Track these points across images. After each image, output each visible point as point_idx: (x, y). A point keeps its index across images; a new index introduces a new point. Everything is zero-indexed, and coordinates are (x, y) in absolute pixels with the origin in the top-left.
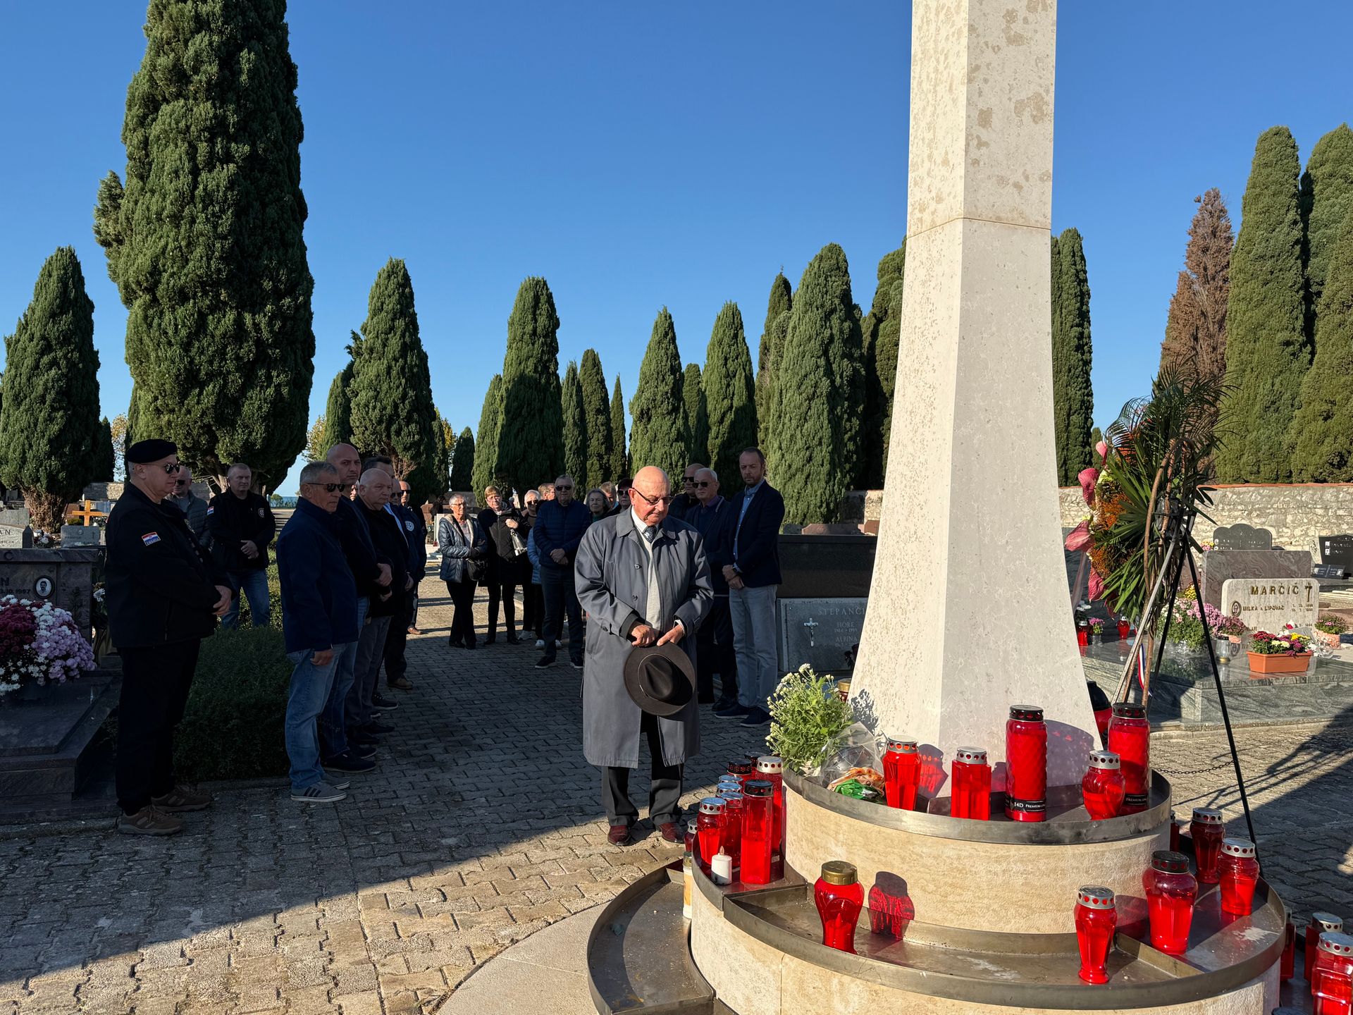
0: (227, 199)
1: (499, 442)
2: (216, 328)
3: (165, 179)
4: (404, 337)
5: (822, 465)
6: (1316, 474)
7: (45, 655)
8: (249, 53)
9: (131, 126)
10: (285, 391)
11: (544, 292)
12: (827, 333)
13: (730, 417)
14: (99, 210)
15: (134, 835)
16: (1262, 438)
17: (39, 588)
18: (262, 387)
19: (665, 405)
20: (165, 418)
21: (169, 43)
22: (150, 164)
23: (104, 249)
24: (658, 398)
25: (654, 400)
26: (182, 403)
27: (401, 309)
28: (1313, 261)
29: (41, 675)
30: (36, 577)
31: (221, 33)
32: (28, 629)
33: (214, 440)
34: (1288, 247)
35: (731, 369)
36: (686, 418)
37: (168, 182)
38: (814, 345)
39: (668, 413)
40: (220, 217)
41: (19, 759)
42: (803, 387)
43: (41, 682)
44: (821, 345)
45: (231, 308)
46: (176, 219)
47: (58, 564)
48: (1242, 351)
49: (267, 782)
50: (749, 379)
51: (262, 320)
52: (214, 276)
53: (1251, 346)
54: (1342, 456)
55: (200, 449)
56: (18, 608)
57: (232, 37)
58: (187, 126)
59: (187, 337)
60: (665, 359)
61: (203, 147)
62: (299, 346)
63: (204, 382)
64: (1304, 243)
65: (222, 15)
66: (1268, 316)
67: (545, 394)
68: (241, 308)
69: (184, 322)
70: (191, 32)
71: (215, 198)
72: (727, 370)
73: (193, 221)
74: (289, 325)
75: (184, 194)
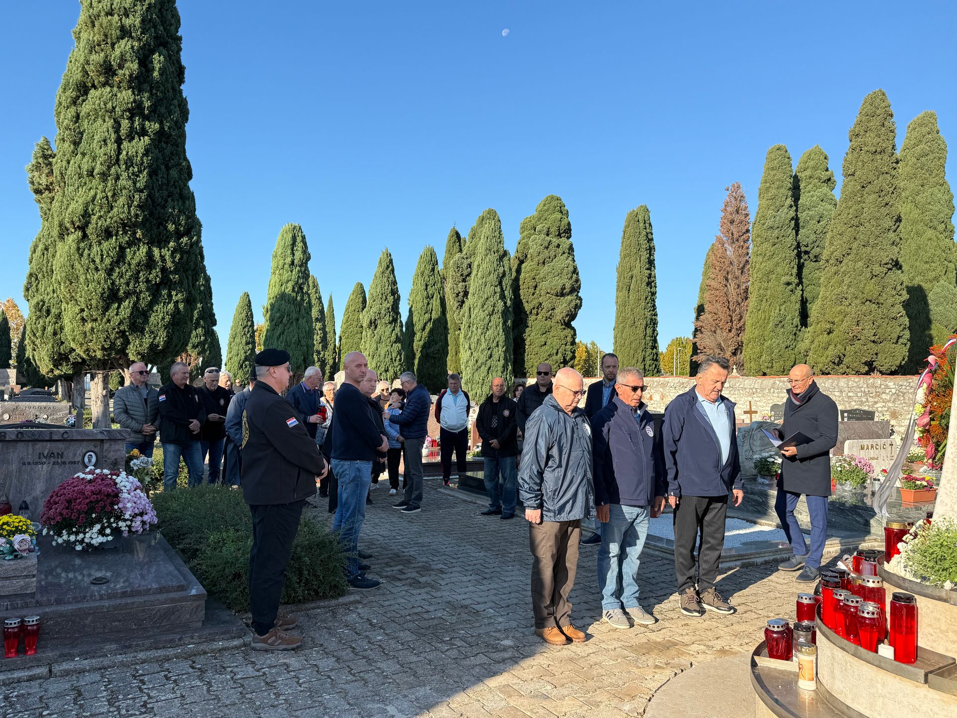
0: (143, 163)
2: (132, 258)
3: (95, 144)
5: (499, 361)
6: (824, 369)
7: (129, 513)
8: (160, 56)
9: (64, 104)
10: (181, 306)
11: (300, 234)
12: (501, 270)
13: (429, 326)
14: (33, 166)
16: (774, 345)
17: (86, 460)
18: (164, 303)
19: (387, 317)
21: (99, 45)
22: (82, 133)
24: (383, 312)
25: (380, 314)
26: (104, 314)
28: (801, 231)
29: (127, 529)
30: (84, 451)
31: (139, 40)
32: (115, 496)
33: (127, 342)
34: (787, 221)
35: (430, 292)
36: (401, 326)
37: (98, 148)
38: (493, 278)
39: (390, 323)
40: (138, 176)
42: (486, 306)
43: (126, 534)
44: (497, 278)
45: (144, 244)
46: (104, 176)
47: (102, 441)
48: (760, 288)
49: (322, 604)
50: (443, 300)
51: (167, 254)
52: (133, 219)
53: (766, 285)
54: (840, 358)
56: (103, 477)
57: (147, 44)
58: (112, 107)
59: (111, 265)
60: (387, 284)
61: (125, 124)
63: (121, 298)
64: (796, 219)
65: (141, 27)
66: (776, 266)
67: (300, 308)
68: (151, 243)
69: (108, 253)
70: (118, 38)
71: (134, 161)
72: (428, 293)
73: (117, 178)
74: (185, 257)
75: (111, 157)
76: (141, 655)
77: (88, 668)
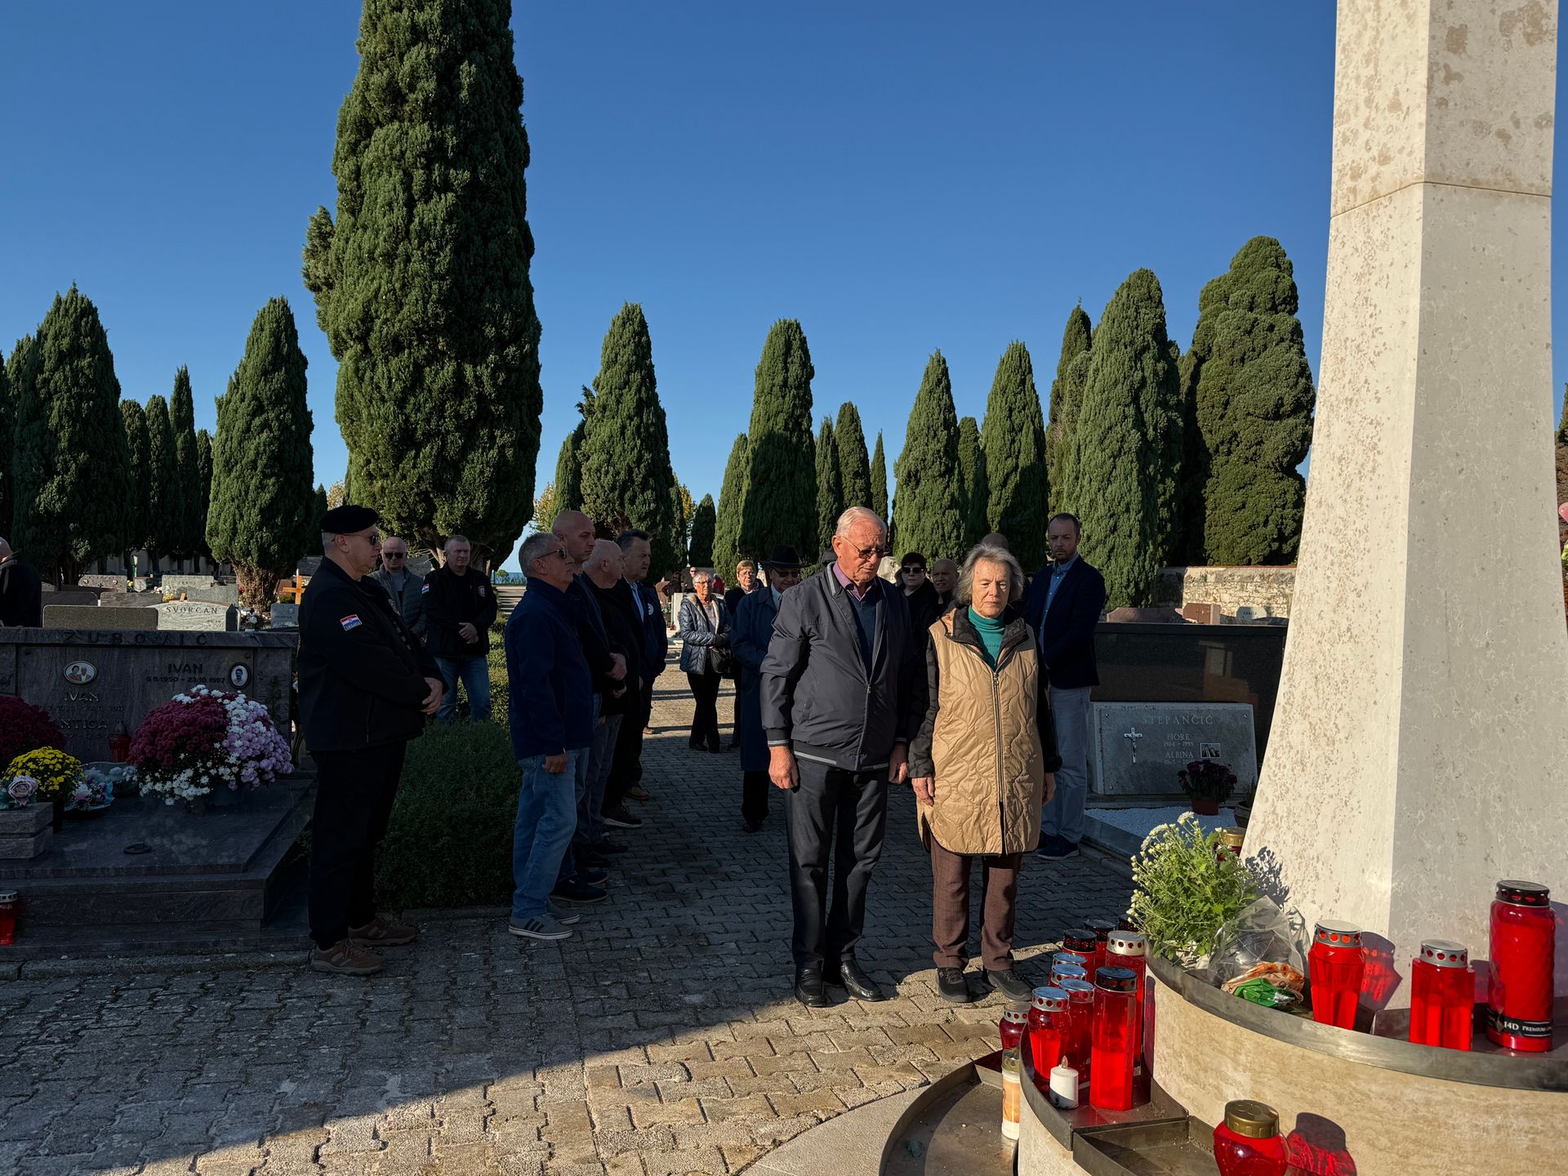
0: (445, 233)
1: (744, 511)
2: (433, 382)
3: (378, 213)
4: (640, 393)
5: (1130, 536)
7: (237, 755)
8: (470, 66)
9: (342, 155)
10: (509, 453)
11: (797, 337)
12: (1138, 376)
13: (1015, 479)
14: (308, 250)
15: (329, 973)
17: (234, 677)
18: (484, 449)
19: (936, 466)
20: (378, 484)
21: (383, 59)
22: (362, 196)
23: (313, 294)
24: (929, 457)
25: (924, 460)
26: (396, 467)
27: (637, 360)
29: (233, 778)
30: (231, 664)
31: (439, 44)
32: (219, 725)
33: (431, 509)
35: (1017, 422)
36: (962, 481)
37: (381, 216)
38: (1122, 391)
39: (941, 475)
40: (437, 255)
41: (203, 878)
42: (1107, 442)
43: (233, 786)
44: (1129, 391)
45: (450, 359)
46: (389, 257)
47: (255, 649)
49: (481, 911)
50: (1039, 435)
51: (484, 372)
52: (431, 322)
55: (416, 519)
56: (209, 700)
57: (452, 48)
58: (401, 151)
59: (402, 392)
60: (937, 411)
61: (419, 175)
62: (525, 401)
63: (421, 443)
67: (796, 455)
68: (461, 358)
69: (398, 375)
70: (407, 45)
71: (431, 233)
72: (1012, 423)
73: (408, 260)
74: (513, 377)
75: (398, 228)
76: (151, 962)
77: (72, 971)
